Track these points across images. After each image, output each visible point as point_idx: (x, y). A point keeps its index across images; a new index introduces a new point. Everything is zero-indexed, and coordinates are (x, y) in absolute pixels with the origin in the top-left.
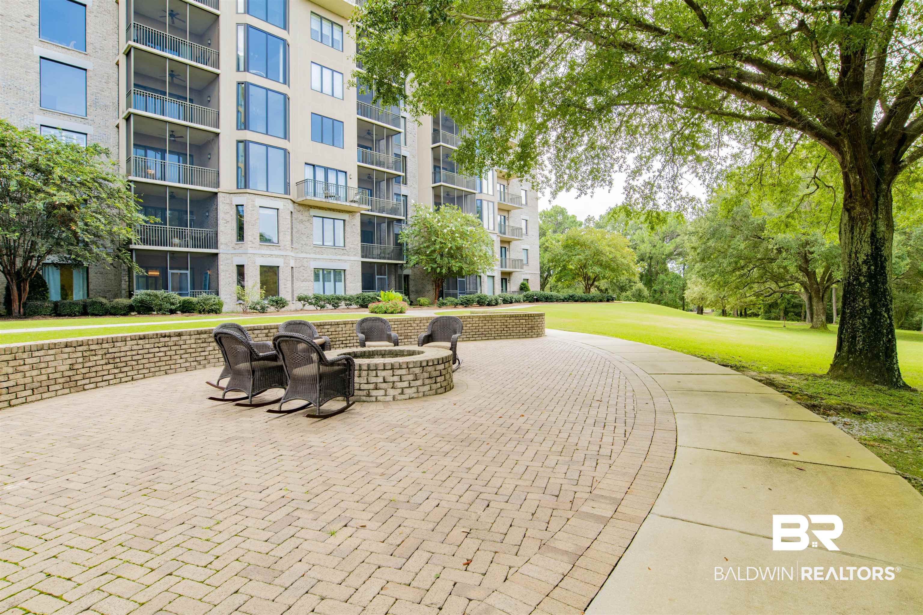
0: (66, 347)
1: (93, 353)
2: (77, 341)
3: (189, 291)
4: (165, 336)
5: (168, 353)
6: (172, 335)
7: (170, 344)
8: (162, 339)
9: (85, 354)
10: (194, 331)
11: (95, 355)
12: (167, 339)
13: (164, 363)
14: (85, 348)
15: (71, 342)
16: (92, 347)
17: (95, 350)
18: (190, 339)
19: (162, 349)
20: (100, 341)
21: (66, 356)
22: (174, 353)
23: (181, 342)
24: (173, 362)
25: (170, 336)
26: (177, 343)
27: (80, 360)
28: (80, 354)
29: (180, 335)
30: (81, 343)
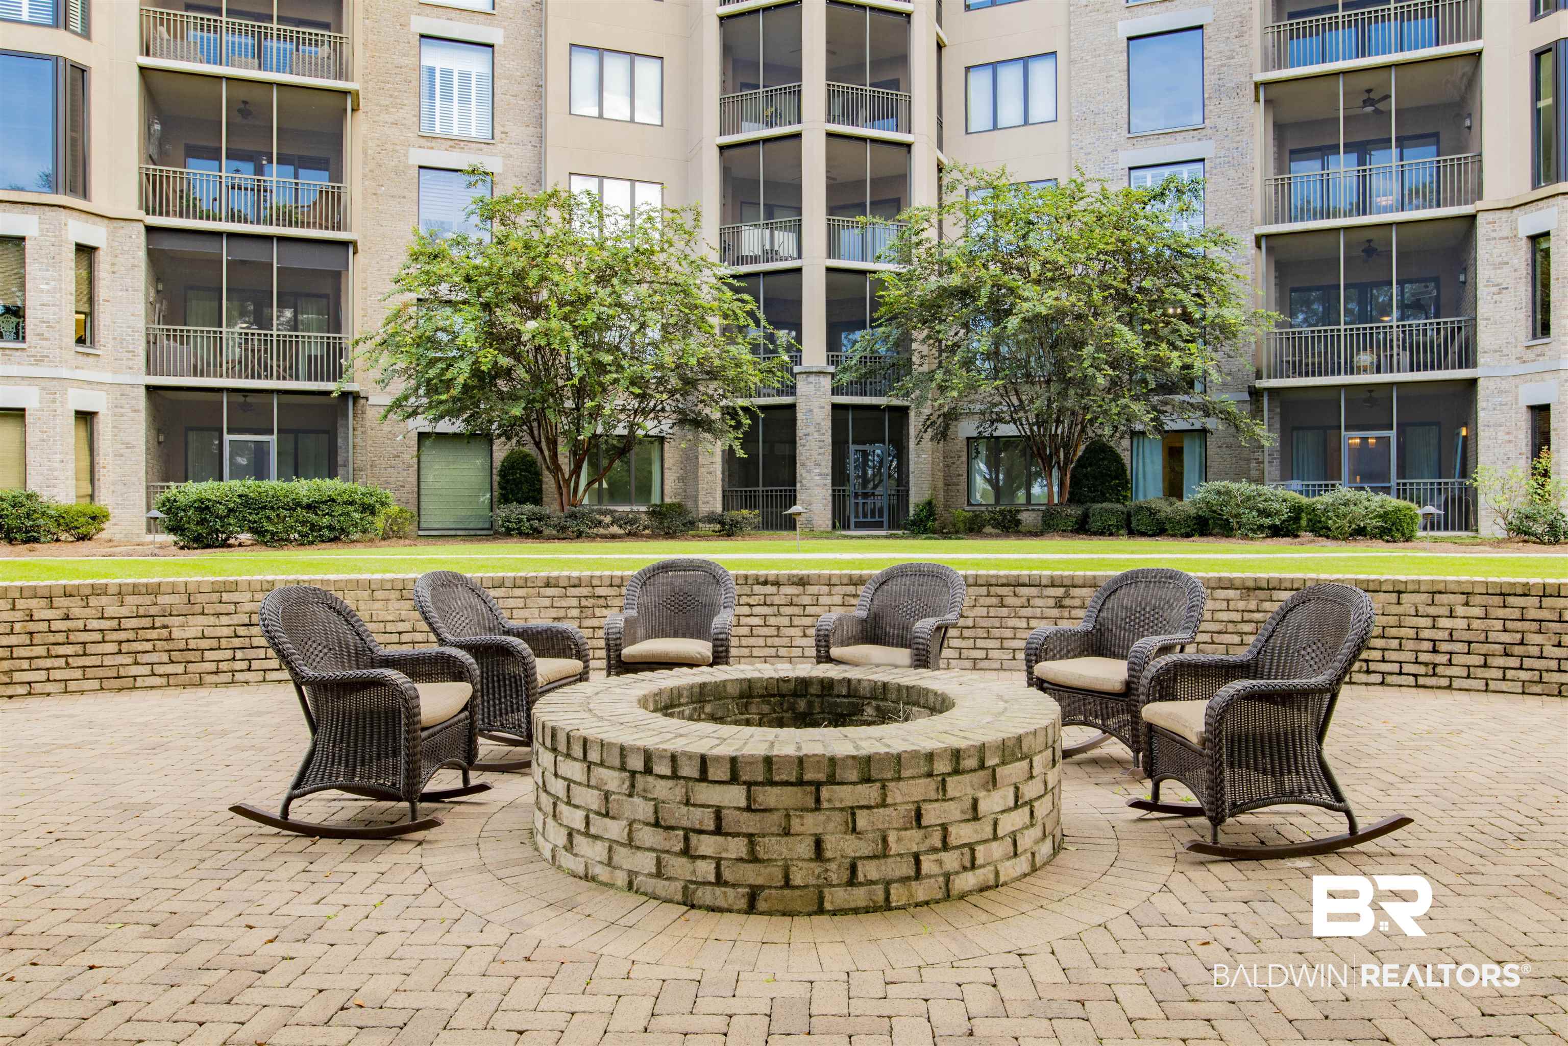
0: (548, 585)
1: (602, 602)
2: (569, 578)
3: (1394, 480)
4: (765, 583)
5: (772, 621)
6: (781, 580)
7: (777, 600)
8: (757, 589)
9: (584, 602)
10: (841, 576)
11: (606, 607)
12: (770, 589)
13: (761, 642)
14: (584, 591)
15: (557, 578)
16: (600, 591)
17: (605, 597)
18: (830, 594)
19: (757, 610)
20: (617, 582)
21: (547, 602)
22: (785, 621)
23: (806, 600)
24: (785, 641)
25: (777, 583)
26: (795, 600)
27: (575, 613)
28: (575, 602)
29: (802, 582)
30: (577, 582)
